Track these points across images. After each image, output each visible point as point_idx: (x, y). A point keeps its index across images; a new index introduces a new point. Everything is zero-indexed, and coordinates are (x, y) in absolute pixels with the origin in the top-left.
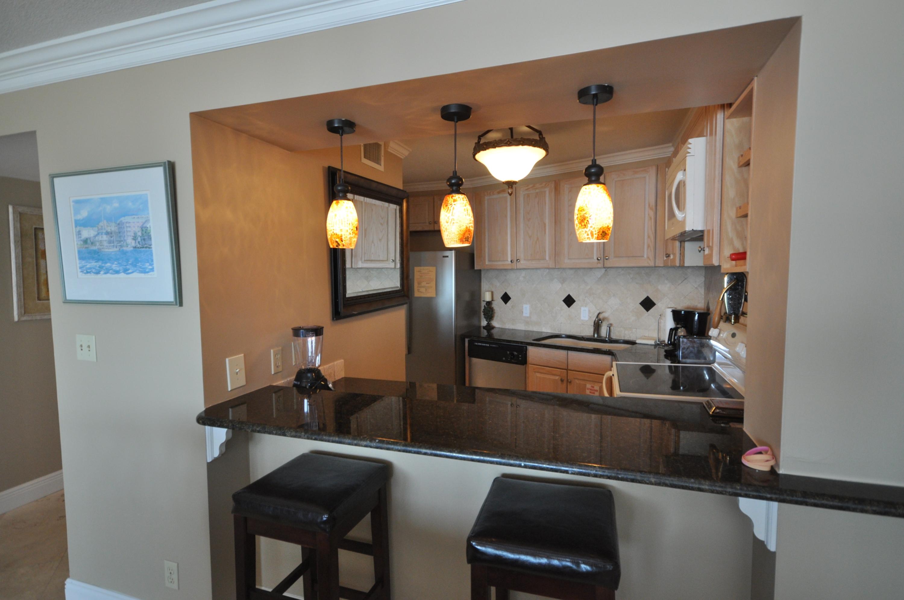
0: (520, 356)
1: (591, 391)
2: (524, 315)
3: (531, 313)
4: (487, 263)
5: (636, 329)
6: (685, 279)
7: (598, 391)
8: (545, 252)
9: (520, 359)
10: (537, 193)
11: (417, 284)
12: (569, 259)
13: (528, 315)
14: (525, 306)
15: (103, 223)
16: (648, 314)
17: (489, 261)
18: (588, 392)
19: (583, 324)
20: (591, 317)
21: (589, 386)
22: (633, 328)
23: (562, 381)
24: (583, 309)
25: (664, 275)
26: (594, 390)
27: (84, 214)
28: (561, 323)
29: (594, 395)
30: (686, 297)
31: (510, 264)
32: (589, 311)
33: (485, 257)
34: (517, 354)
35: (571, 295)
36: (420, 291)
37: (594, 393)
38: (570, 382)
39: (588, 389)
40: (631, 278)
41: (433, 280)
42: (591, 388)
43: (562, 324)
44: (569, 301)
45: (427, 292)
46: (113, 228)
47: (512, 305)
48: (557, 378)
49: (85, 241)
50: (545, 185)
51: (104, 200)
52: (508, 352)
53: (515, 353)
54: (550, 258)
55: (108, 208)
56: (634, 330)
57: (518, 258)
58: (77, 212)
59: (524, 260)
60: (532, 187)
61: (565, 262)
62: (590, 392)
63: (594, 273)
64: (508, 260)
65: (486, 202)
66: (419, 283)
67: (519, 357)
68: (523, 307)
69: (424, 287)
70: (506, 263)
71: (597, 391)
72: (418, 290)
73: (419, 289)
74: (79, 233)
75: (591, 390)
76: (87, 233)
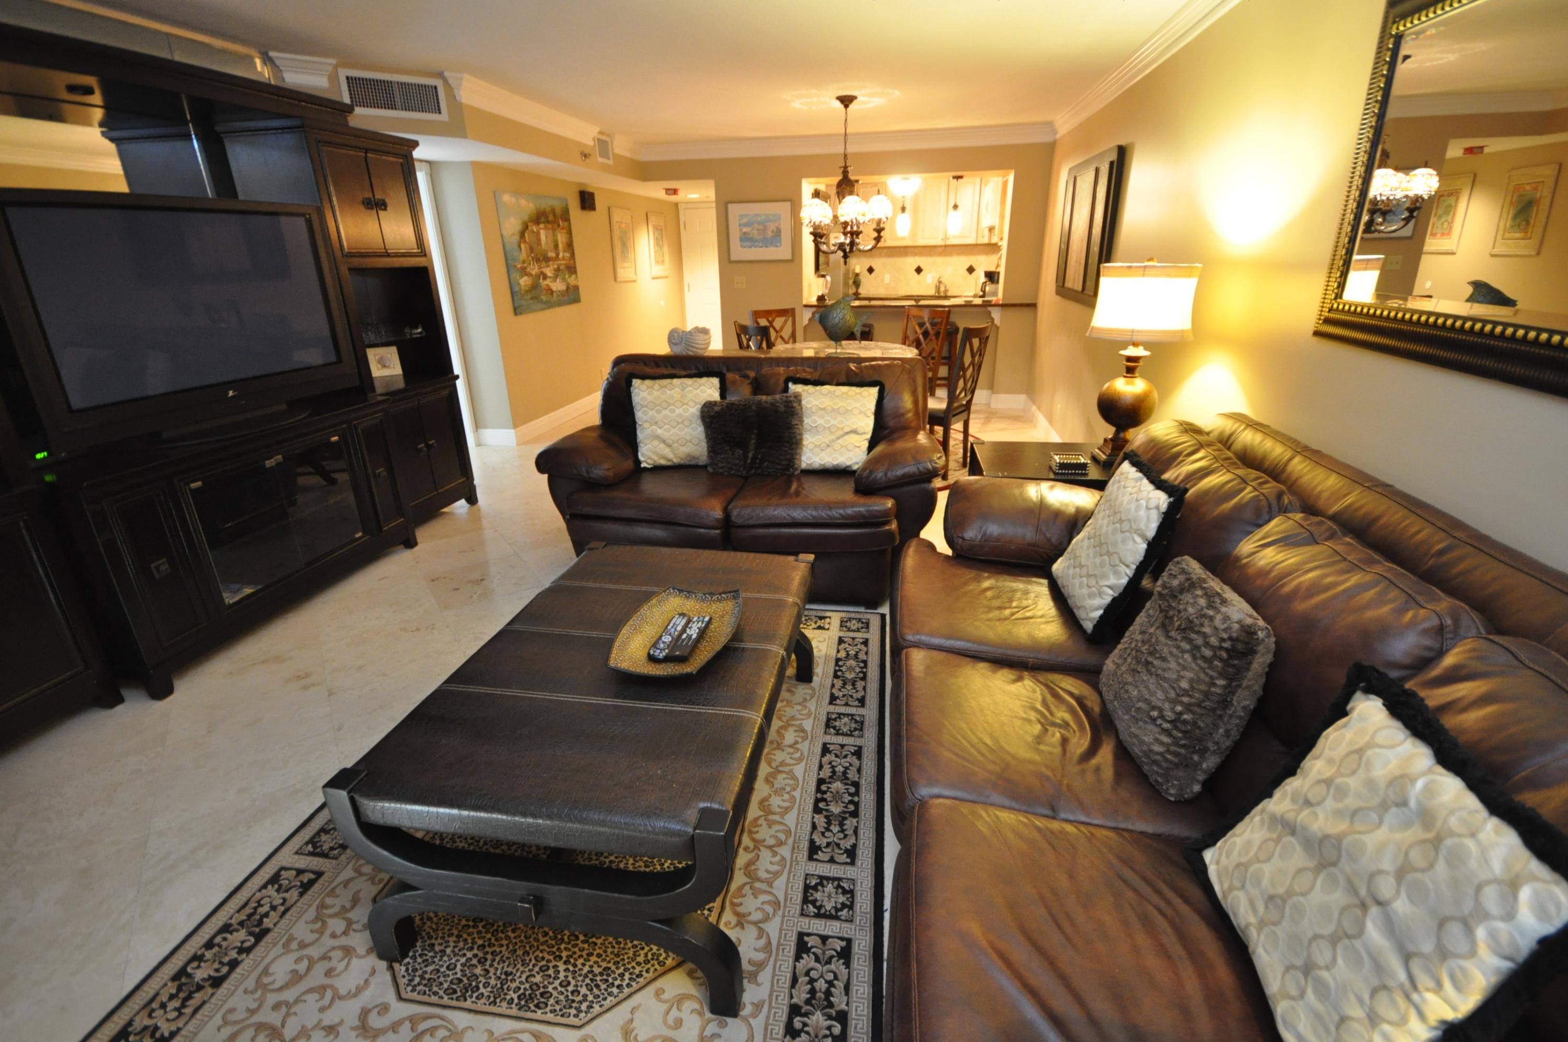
2: (884, 282)
3: (888, 281)
12: (922, 239)
13: (886, 282)
14: (884, 276)
15: (756, 226)
19: (927, 287)
20: (934, 281)
24: (928, 275)
27: (745, 220)
32: (933, 277)
35: (921, 266)
43: (912, 288)
44: (919, 270)
46: (761, 227)
47: (875, 275)
49: (744, 233)
51: (757, 215)
55: (759, 219)
58: (740, 220)
74: (741, 230)
76: (745, 230)
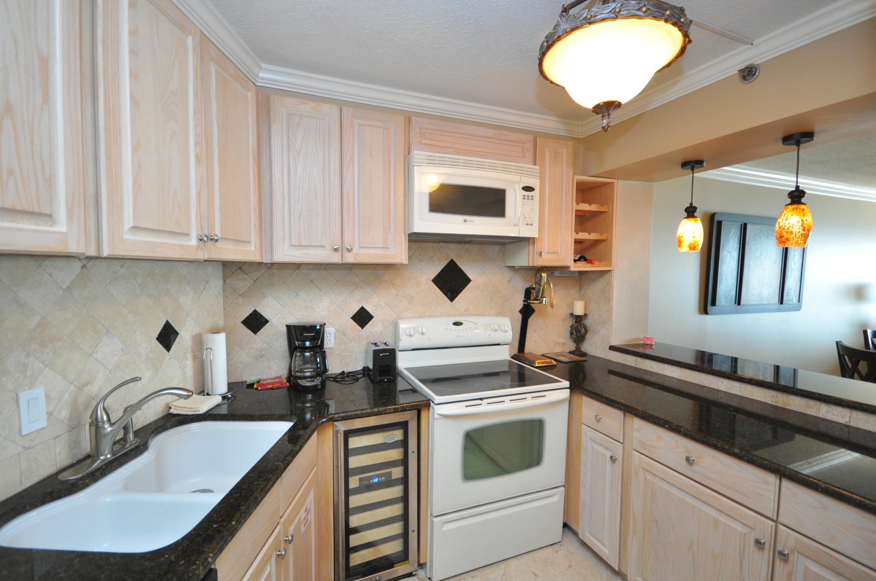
16: (169, 357)
19: (27, 448)
20: (52, 414)
32: (47, 396)
40: (139, 286)
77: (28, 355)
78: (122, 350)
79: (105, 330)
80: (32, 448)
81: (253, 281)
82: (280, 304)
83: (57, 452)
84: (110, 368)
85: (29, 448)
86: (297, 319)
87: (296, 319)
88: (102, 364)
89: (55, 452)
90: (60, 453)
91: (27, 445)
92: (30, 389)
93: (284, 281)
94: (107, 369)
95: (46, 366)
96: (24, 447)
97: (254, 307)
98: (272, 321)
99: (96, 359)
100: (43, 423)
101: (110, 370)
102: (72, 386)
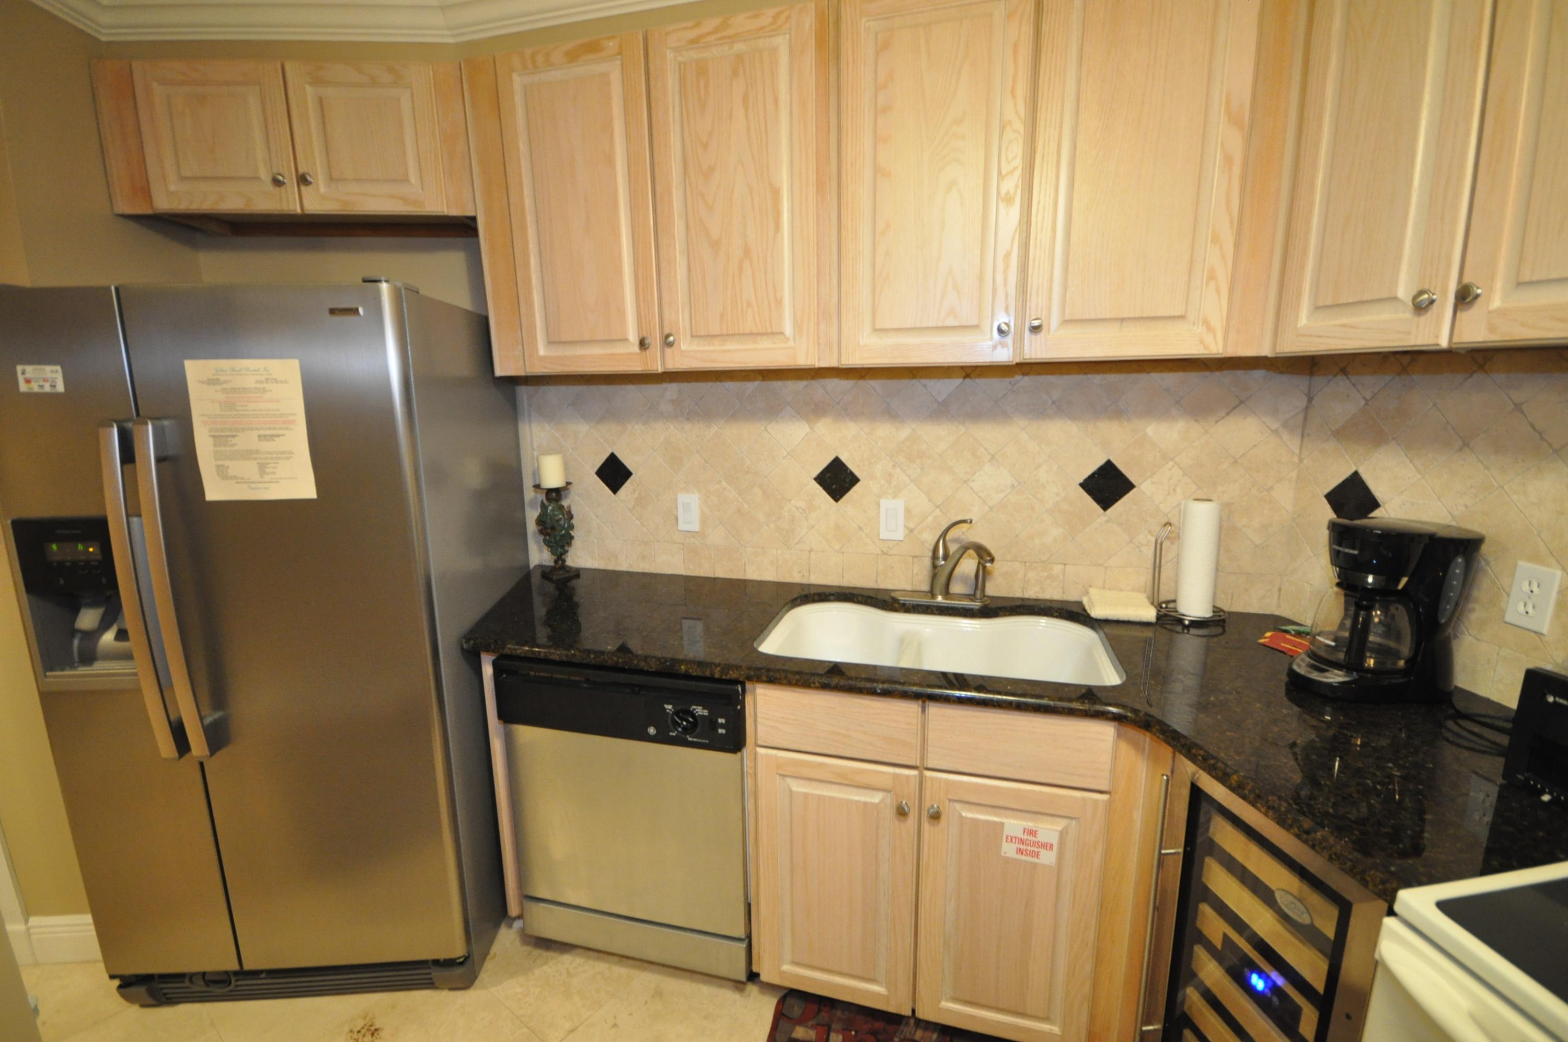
0: (721, 721)
1: (1021, 846)
2: (682, 526)
3: (704, 520)
4: (542, 352)
5: (1065, 565)
6: (1242, 402)
7: (1051, 847)
8: (779, 303)
9: (721, 731)
10: (739, 58)
11: (210, 441)
12: (876, 330)
13: (696, 527)
14: (683, 498)
16: (1106, 518)
17: (550, 343)
18: (1009, 850)
19: (884, 554)
20: (911, 531)
21: (1014, 825)
22: (1054, 563)
23: (902, 813)
24: (885, 504)
25: (1167, 390)
26: (1038, 842)
28: (810, 552)
29: (1035, 860)
30: (1239, 461)
31: (636, 354)
32: (908, 511)
33: (533, 327)
34: (706, 713)
35: (843, 458)
36: (231, 472)
37: (1037, 855)
38: (936, 817)
39: (1011, 839)
40: (1053, 403)
41: (293, 422)
42: (1025, 837)
43: (812, 554)
44: (837, 480)
45: (267, 478)
47: (636, 495)
48: (876, 798)
50: (776, 17)
52: (669, 707)
53: (700, 711)
54: (798, 327)
56: (1057, 569)
57: (667, 331)
59: (692, 336)
60: (716, 30)
61: (861, 343)
62: (1020, 851)
63: (925, 386)
64: (626, 340)
65: (519, 100)
66: (219, 439)
67: (714, 725)
68: (676, 500)
69: (247, 455)
70: (620, 349)
71: (1048, 846)
72: (222, 472)
73: (227, 463)
75: (1022, 841)
77: (894, 466)
78: (1013, 486)
79: (990, 457)
80: (890, 555)
81: (1363, 402)
82: (1414, 465)
83: (915, 571)
84: (991, 505)
85: (886, 554)
86: (1451, 515)
87: (1449, 515)
88: (980, 497)
89: (913, 570)
90: (917, 574)
91: (885, 552)
92: (893, 498)
93: (1435, 404)
94: (986, 504)
95: (912, 481)
96: (882, 551)
97: (1356, 466)
98: (1386, 505)
99: (972, 488)
100: (900, 535)
101: (991, 508)
102: (938, 510)
